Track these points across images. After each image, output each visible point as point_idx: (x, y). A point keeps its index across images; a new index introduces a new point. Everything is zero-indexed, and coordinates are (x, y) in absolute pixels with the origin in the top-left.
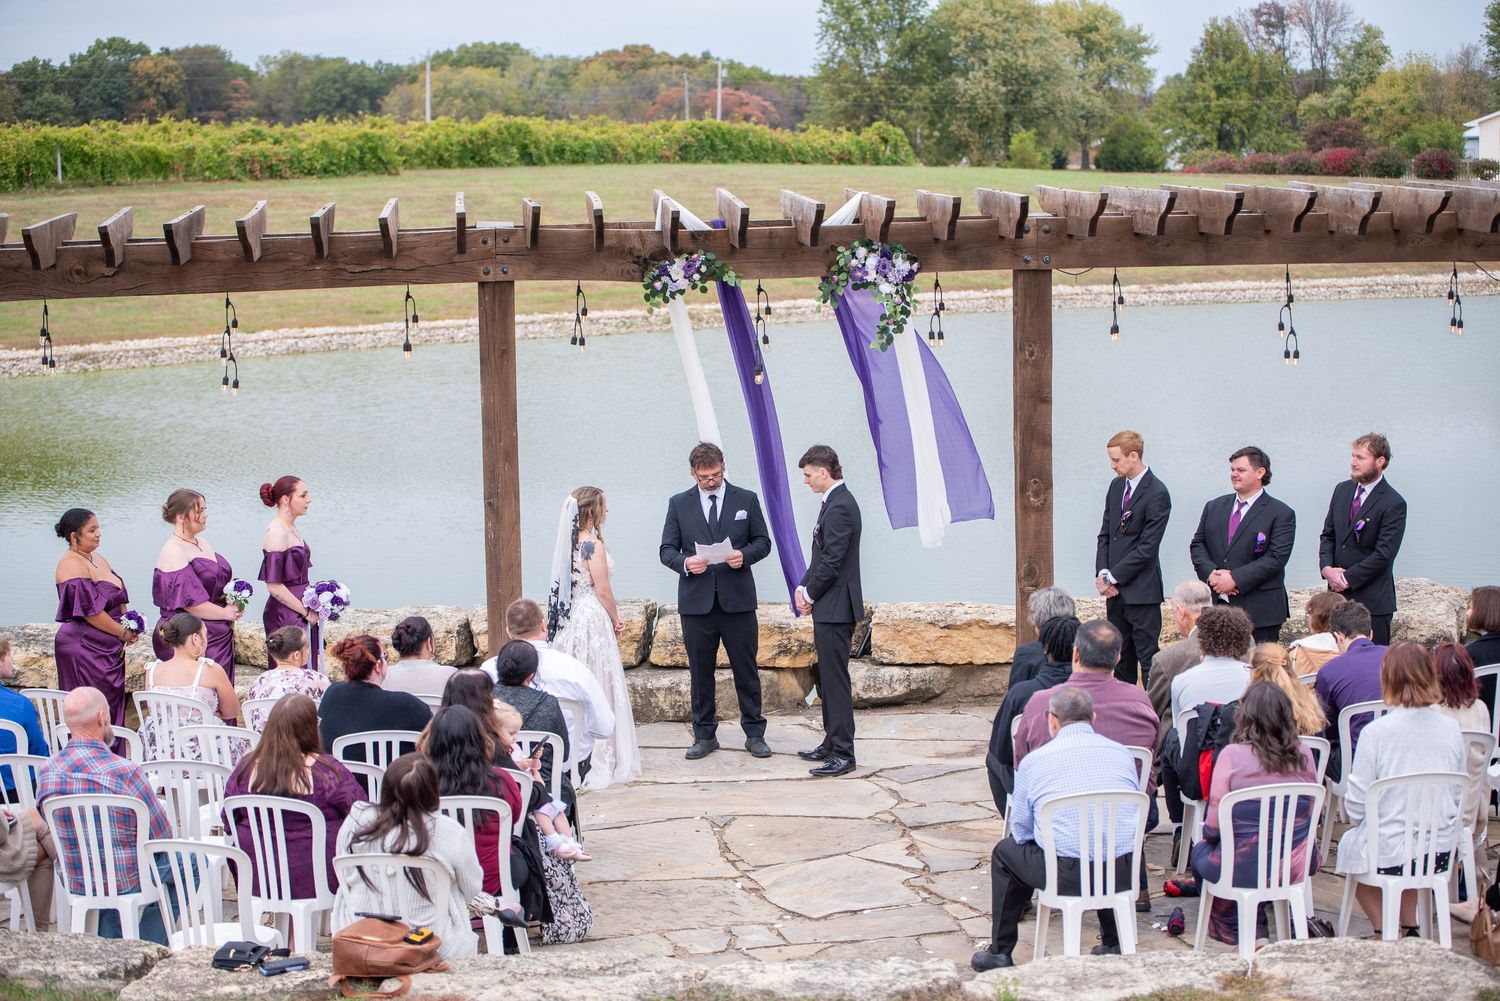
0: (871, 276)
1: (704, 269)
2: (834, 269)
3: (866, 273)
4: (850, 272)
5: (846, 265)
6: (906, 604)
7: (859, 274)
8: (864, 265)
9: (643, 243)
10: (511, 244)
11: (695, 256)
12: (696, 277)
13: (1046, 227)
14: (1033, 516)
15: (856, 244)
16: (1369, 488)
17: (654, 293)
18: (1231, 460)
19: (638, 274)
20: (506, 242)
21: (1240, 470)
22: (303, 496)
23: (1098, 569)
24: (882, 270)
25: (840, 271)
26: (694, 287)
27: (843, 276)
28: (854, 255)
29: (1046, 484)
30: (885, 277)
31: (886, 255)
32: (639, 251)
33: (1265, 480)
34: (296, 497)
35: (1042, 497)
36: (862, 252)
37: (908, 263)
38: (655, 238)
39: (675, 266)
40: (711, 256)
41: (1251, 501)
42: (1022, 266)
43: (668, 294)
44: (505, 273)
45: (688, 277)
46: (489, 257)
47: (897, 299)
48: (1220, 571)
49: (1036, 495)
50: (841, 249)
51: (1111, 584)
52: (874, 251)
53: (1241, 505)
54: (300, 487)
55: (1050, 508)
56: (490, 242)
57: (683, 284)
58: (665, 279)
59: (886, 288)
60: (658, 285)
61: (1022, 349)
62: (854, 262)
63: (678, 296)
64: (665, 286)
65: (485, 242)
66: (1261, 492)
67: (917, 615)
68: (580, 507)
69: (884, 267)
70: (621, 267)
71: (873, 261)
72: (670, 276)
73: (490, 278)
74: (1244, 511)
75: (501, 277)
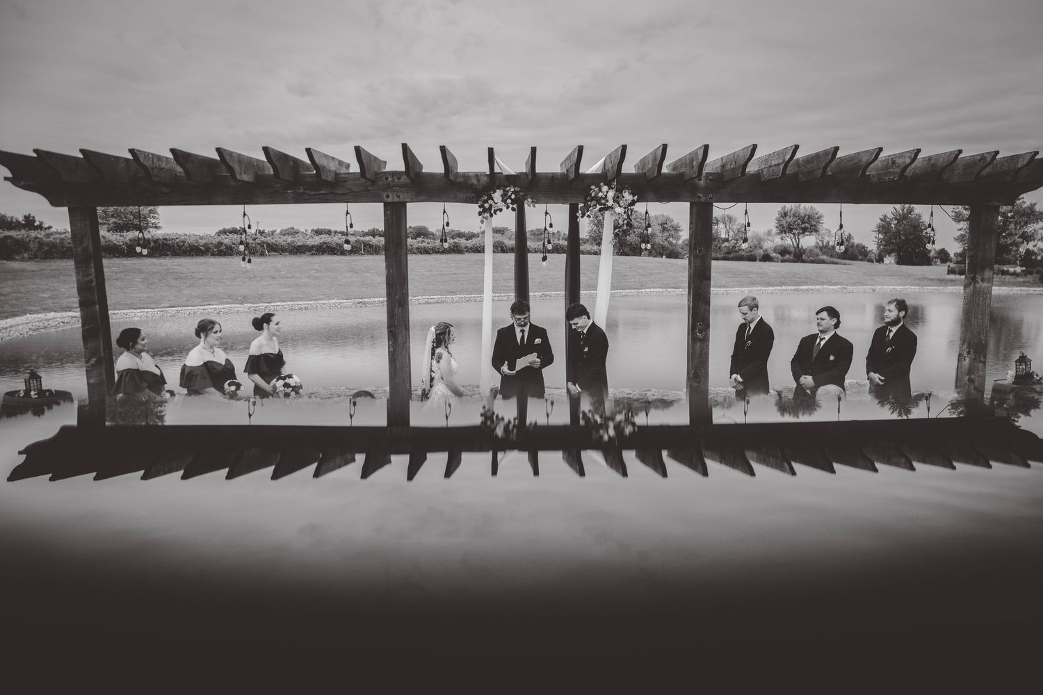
0: (610, 203)
1: (513, 197)
2: (588, 198)
3: (607, 201)
4: (598, 200)
5: (595, 196)
6: (622, 390)
7: (603, 201)
8: (606, 196)
9: (478, 181)
10: (402, 180)
11: (508, 188)
12: (509, 201)
13: (711, 177)
14: (699, 344)
15: (602, 184)
16: (894, 329)
17: (485, 211)
18: (817, 314)
19: (475, 199)
20: (399, 179)
21: (822, 319)
22: (277, 324)
23: (731, 374)
24: (616, 199)
25: (592, 199)
26: (508, 207)
27: (594, 203)
28: (600, 191)
29: (707, 326)
30: (618, 203)
31: (619, 190)
32: (476, 185)
33: (837, 326)
34: (272, 325)
35: (704, 333)
36: (605, 188)
37: (631, 196)
38: (485, 178)
39: (496, 194)
40: (517, 189)
41: (827, 337)
42: (697, 200)
43: (492, 211)
44: (398, 197)
45: (504, 201)
46: (389, 187)
47: (625, 216)
48: (806, 376)
49: (701, 332)
50: (593, 187)
51: (739, 382)
52: (612, 188)
53: (821, 339)
54: (274, 319)
55: (708, 340)
56: (390, 179)
57: (501, 204)
58: (491, 202)
59: (618, 210)
60: (487, 205)
61: (695, 249)
62: (600, 194)
63: (498, 212)
64: (491, 206)
65: (387, 179)
66: (833, 333)
67: (629, 396)
68: (437, 335)
69: (618, 197)
70: (465, 195)
71: (611, 194)
72: (493, 200)
73: (390, 200)
74: (823, 343)
75: (396, 199)
